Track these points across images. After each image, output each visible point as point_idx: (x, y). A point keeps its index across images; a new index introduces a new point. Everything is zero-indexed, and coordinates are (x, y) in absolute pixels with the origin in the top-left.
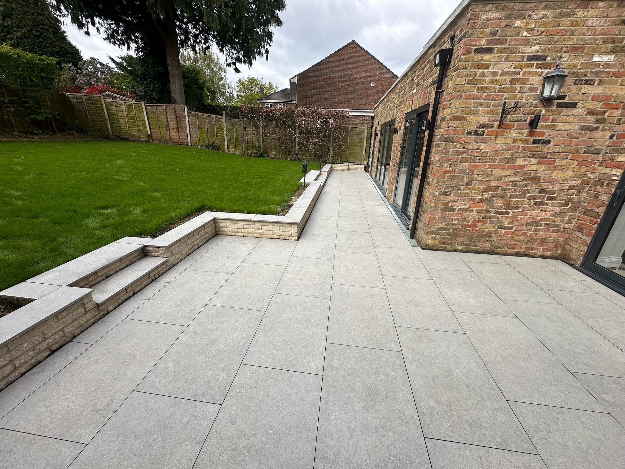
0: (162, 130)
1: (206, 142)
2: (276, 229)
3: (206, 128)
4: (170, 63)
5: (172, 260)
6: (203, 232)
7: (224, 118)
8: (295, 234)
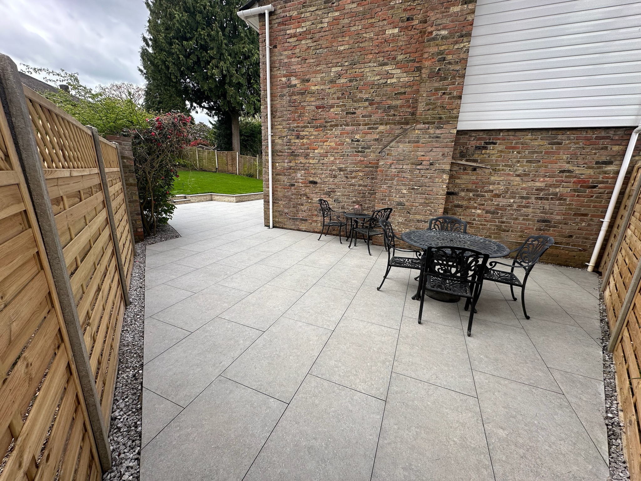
0: (224, 165)
1: (247, 173)
2: (229, 198)
3: (247, 164)
4: (233, 128)
5: (192, 201)
6: (205, 197)
7: (258, 158)
8: (235, 200)
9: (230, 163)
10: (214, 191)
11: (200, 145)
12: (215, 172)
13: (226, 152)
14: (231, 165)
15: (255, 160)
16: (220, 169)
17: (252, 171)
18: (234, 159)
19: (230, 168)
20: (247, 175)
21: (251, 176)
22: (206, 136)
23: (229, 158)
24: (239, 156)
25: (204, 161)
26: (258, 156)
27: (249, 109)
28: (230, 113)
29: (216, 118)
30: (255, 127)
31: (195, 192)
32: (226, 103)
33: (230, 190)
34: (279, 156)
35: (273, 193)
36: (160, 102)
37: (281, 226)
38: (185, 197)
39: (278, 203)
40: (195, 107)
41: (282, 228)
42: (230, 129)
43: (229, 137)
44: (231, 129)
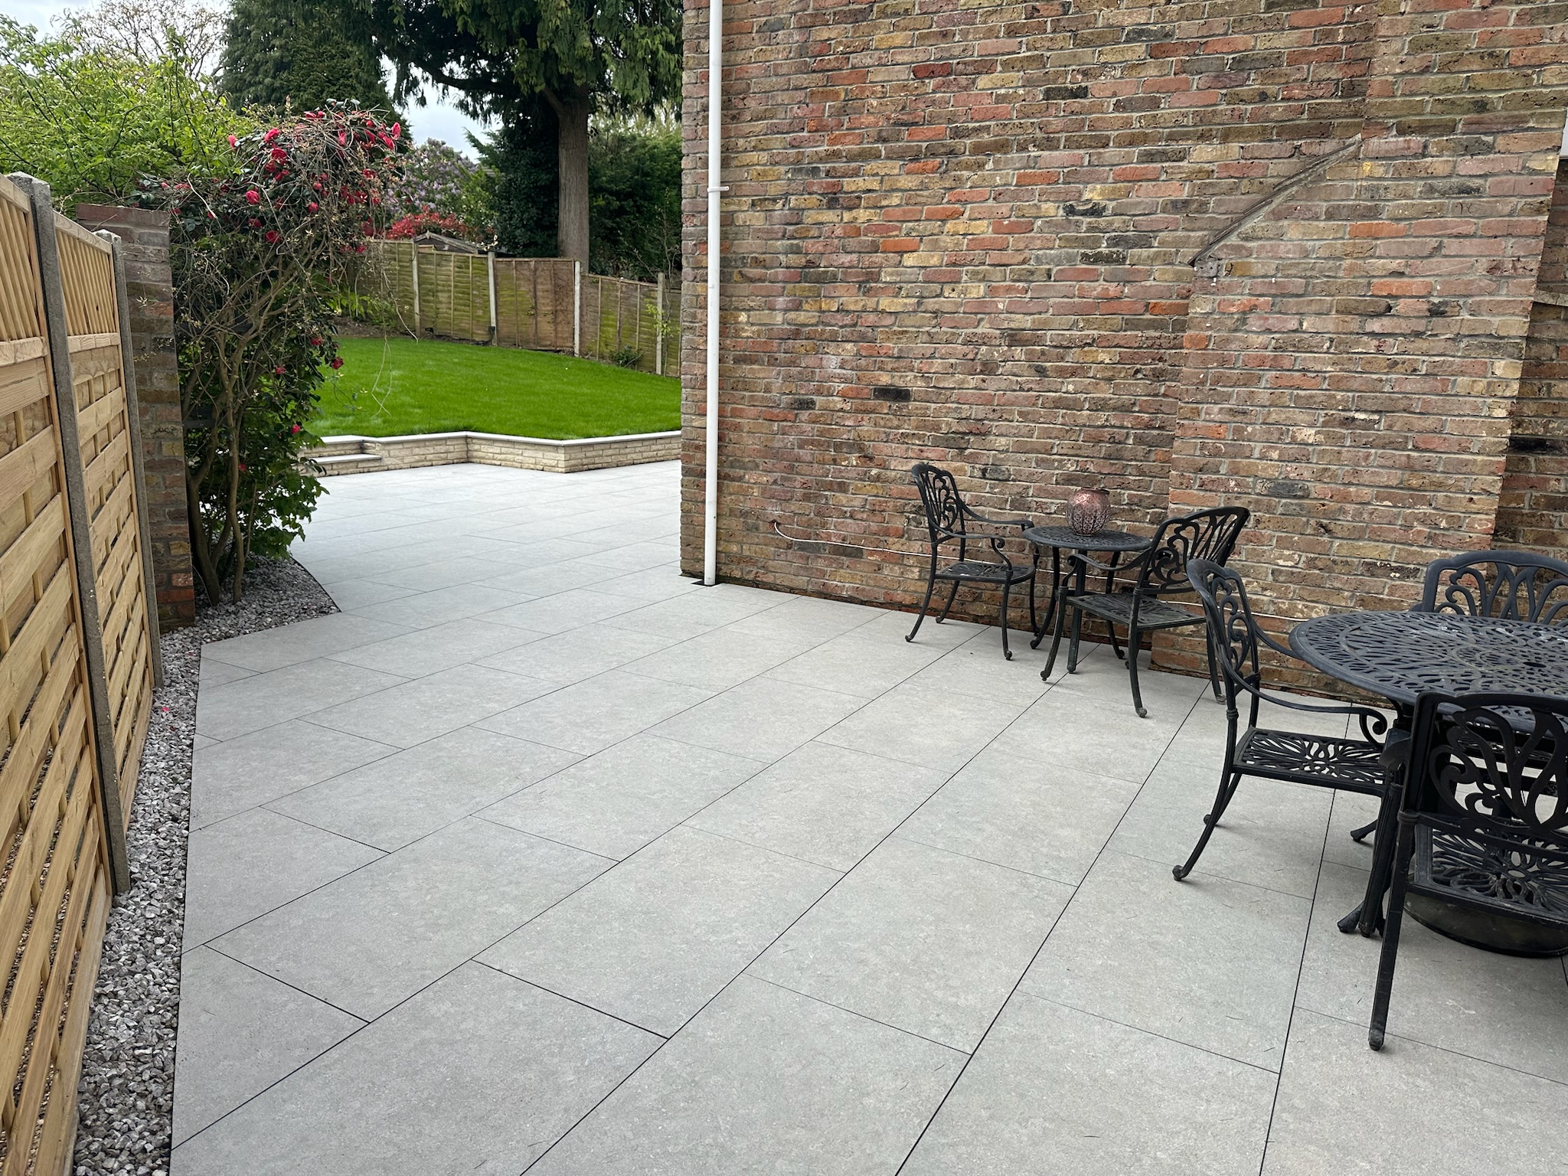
0: (522, 316)
1: (613, 348)
2: (540, 455)
3: (618, 313)
4: (563, 163)
5: (387, 461)
6: (443, 448)
7: (660, 288)
8: (562, 464)
9: (546, 306)
10: (478, 424)
11: (428, 234)
12: (485, 343)
13: (532, 261)
14: (550, 317)
15: (648, 295)
16: (504, 331)
17: (636, 343)
18: (561, 290)
19: (546, 328)
20: (615, 359)
21: (631, 361)
22: (453, 196)
23: (544, 286)
24: (583, 277)
25: (443, 297)
26: (661, 276)
27: (630, 84)
28: (553, 100)
29: (497, 123)
30: (653, 158)
31: (402, 427)
32: (537, 61)
33: (544, 420)
34: (752, 280)
35: (720, 439)
36: (281, 66)
37: (751, 577)
38: (361, 448)
39: (740, 479)
40: (415, 83)
41: (756, 584)
42: (552, 165)
43: (547, 197)
44: (557, 164)
